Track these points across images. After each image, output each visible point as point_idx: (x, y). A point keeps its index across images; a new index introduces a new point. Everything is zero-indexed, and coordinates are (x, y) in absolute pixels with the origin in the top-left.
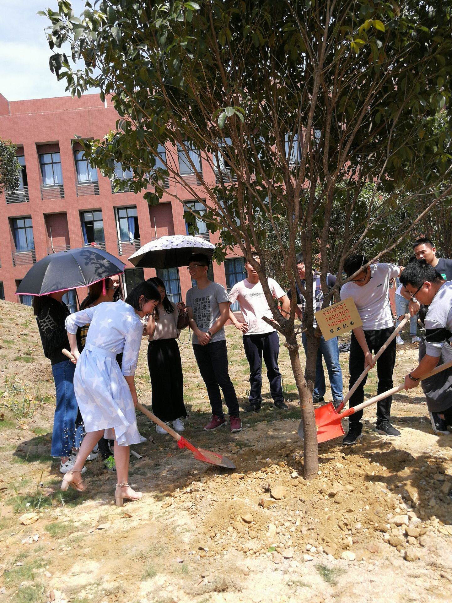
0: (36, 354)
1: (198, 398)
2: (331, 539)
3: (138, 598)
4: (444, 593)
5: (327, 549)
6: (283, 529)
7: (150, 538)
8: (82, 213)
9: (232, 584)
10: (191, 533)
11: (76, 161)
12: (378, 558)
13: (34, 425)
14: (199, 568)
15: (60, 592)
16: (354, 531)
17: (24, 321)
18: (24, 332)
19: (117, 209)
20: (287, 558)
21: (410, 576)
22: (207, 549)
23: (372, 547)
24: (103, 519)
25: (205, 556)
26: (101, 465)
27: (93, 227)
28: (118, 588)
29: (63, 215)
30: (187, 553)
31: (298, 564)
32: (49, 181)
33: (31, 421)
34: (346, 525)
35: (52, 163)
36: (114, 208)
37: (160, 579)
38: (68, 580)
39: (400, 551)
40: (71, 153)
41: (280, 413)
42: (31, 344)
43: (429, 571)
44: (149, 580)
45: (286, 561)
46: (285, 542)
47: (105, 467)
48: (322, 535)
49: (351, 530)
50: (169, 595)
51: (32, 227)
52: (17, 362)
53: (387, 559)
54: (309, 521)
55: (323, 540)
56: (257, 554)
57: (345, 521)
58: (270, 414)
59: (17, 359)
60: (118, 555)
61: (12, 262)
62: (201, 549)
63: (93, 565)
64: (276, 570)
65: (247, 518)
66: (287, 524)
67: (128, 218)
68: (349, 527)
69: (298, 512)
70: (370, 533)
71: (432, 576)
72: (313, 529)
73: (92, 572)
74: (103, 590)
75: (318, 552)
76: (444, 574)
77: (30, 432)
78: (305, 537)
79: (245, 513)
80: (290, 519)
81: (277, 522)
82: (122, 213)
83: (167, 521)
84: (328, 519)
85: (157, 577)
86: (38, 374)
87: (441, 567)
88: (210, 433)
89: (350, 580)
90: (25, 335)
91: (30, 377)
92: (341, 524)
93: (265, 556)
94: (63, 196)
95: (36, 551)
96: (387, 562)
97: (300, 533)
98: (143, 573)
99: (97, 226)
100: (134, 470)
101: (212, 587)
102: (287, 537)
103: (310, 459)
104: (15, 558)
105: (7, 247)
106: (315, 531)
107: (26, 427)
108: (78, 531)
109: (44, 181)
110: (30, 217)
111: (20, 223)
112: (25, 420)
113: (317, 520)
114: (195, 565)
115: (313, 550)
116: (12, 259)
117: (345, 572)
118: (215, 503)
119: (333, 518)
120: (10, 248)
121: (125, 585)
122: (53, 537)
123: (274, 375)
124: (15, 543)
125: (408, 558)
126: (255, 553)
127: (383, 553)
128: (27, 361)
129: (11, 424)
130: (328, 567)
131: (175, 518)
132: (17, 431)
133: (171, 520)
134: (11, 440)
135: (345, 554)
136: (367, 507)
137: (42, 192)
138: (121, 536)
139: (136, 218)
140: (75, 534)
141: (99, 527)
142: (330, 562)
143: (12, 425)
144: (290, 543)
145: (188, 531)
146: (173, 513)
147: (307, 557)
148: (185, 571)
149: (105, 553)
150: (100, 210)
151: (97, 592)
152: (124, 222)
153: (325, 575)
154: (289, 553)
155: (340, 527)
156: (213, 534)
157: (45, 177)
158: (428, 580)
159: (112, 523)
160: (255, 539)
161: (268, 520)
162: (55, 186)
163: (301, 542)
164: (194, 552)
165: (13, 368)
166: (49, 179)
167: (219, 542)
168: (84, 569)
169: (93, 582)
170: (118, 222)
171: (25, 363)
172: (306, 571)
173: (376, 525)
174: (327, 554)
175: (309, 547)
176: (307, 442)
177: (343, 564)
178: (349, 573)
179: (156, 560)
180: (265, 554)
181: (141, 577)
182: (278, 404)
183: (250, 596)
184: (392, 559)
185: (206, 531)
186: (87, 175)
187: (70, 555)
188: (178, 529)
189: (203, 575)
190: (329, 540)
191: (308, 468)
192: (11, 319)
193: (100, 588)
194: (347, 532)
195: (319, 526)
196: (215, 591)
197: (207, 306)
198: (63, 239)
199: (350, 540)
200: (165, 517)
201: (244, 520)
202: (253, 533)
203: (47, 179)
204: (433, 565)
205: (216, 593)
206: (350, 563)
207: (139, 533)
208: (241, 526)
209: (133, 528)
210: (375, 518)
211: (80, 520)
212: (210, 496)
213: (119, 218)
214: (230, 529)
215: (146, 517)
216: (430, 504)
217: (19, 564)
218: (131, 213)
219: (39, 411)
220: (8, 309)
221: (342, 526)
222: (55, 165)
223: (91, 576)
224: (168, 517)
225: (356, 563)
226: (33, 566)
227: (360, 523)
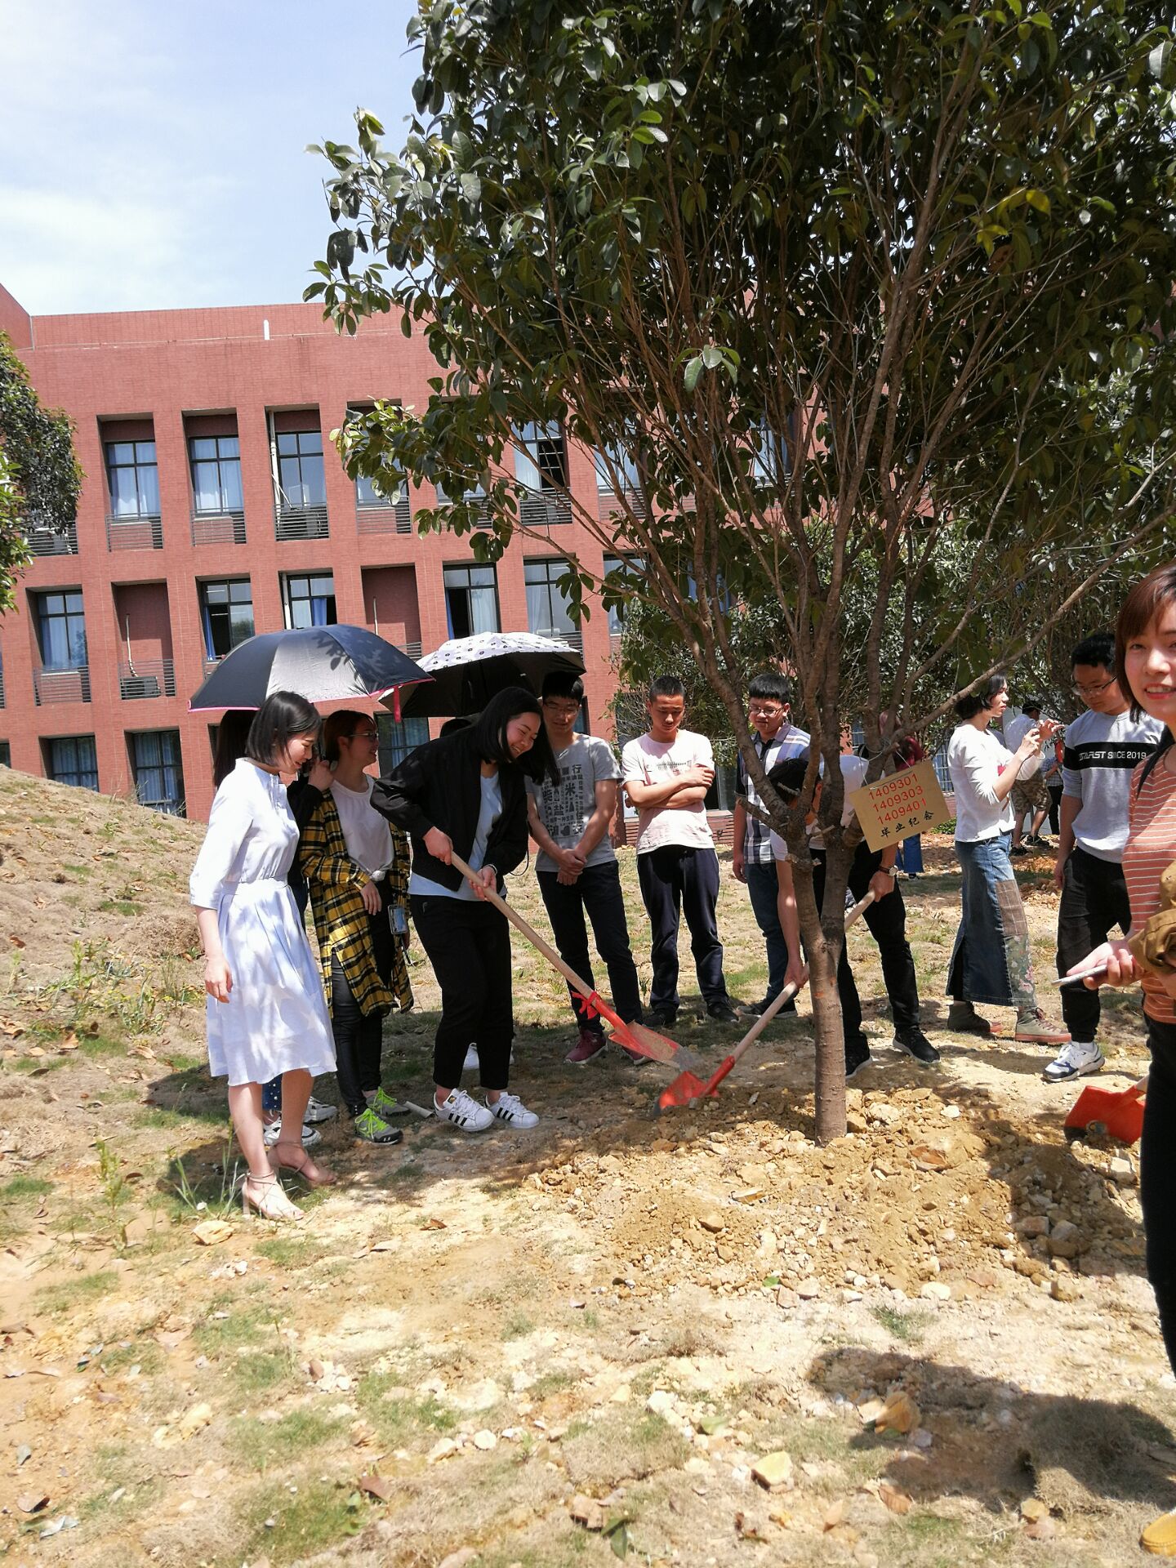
0: (142, 896)
1: (528, 1000)
2: (896, 1259)
3: (505, 1371)
4: (1144, 1355)
5: (889, 1279)
6: (793, 1242)
7: (499, 1265)
8: (202, 585)
9: (704, 1342)
10: (586, 1255)
11: (193, 462)
12: (995, 1297)
13: (167, 1049)
14: (621, 1318)
15: (330, 1364)
16: (940, 1244)
17: (102, 826)
18: (106, 849)
19: (287, 577)
20: (804, 1298)
21: (1069, 1327)
22: (631, 1281)
23: (981, 1276)
24: (382, 1232)
25: (629, 1295)
26: (346, 1127)
27: (227, 619)
28: (458, 1354)
29: (159, 588)
30: (588, 1292)
31: (833, 1308)
32: (127, 507)
33: (159, 1040)
34: (923, 1233)
35: (135, 465)
36: (281, 574)
37: (546, 1337)
38: (339, 1341)
39: (1039, 1284)
40: (183, 442)
41: (724, 1030)
42: (126, 876)
43: (1107, 1318)
44: (520, 1339)
45: (804, 1303)
46: (797, 1268)
47: (358, 1134)
48: (875, 1253)
49: (933, 1243)
50: (573, 1364)
51: (82, 614)
52: (105, 914)
53: (1016, 1298)
54: (847, 1225)
55: (879, 1261)
56: (742, 1290)
57: (922, 1225)
58: (702, 1031)
59: (103, 907)
60: (435, 1298)
61: (32, 696)
62: (618, 1282)
63: (385, 1315)
64: (787, 1318)
65: (712, 1220)
66: (800, 1231)
67: (311, 598)
68: (930, 1238)
69: (818, 1209)
70: (974, 1250)
71: (1114, 1325)
72: (855, 1241)
73: (388, 1327)
74: (426, 1357)
75: (871, 1286)
76: (1137, 1322)
77: (159, 1065)
78: (839, 1256)
79: (706, 1213)
80: (805, 1220)
81: (777, 1228)
82: (299, 587)
83: (528, 1234)
84: (886, 1222)
85: (536, 1334)
86: (159, 940)
87: (1130, 1311)
88: (575, 1070)
89: (945, 1333)
90: (111, 855)
91: (143, 946)
92: (913, 1231)
93: (759, 1294)
94: (158, 544)
95: (250, 1291)
96: (1016, 1303)
97: (829, 1249)
98: (501, 1327)
99: (237, 615)
100: (422, 1141)
101: (662, 1348)
102: (801, 1258)
103: (830, 1106)
104: (208, 1304)
105: (23, 659)
106: (861, 1244)
107: (149, 1053)
108: (333, 1254)
109: (114, 505)
110: (78, 591)
111: (54, 604)
112: (142, 1038)
113: (862, 1223)
114: (611, 1314)
115: (860, 1281)
116: (32, 688)
117: (934, 1320)
118: (633, 1195)
119: (896, 1220)
120: (29, 662)
121: (471, 1348)
122: (280, 1265)
123: (706, 947)
124: (197, 1277)
125: (1061, 1295)
126: (736, 1289)
127: (1006, 1287)
128: (127, 913)
129: (114, 1046)
130: (898, 1312)
131: (546, 1227)
132: (133, 1061)
133: (535, 1232)
134: (121, 1081)
135: (927, 1288)
136: (965, 1199)
137: (109, 532)
138: (433, 1262)
139: (331, 601)
140: (328, 1260)
141: (377, 1247)
142: (901, 1302)
143: (118, 1048)
144: (810, 1268)
145: (580, 1252)
146: (538, 1219)
147: (849, 1294)
148: (591, 1322)
149: (406, 1294)
150: (245, 579)
151: (413, 1361)
152: (303, 609)
153: (893, 1327)
154: (811, 1287)
155: (910, 1237)
156: (637, 1256)
157: (117, 496)
158: (1108, 1333)
159: (404, 1240)
160: (732, 1263)
161: (758, 1225)
162: (139, 519)
163: (833, 1266)
164: (604, 1289)
165: (96, 927)
166: (127, 501)
167: (654, 1269)
168: (371, 1321)
169: (399, 1343)
170: (287, 608)
171: (121, 917)
172: (853, 1318)
173: (986, 1233)
174: (890, 1288)
175: (850, 1275)
176: (825, 1071)
177: (927, 1306)
178: (943, 1322)
179: (524, 1304)
180: (758, 1289)
181: (499, 1335)
182: (717, 1010)
183: (748, 1363)
184: (1026, 1297)
185: (620, 1251)
186: (217, 494)
187: (329, 1299)
188: (556, 1248)
189: (635, 1328)
190: (891, 1262)
191: (824, 1125)
192: (73, 820)
193: (419, 1353)
194: (926, 1248)
195: (868, 1234)
196: (670, 1354)
197: (577, 786)
198: (155, 644)
199: (934, 1262)
200: (521, 1227)
201: (704, 1225)
202: (727, 1251)
203: (121, 501)
204: (1113, 1307)
205: (673, 1358)
206: (941, 1304)
207: (471, 1255)
208: (699, 1237)
209: (452, 1248)
210: (982, 1221)
211: (328, 1235)
212: (618, 1182)
213: (291, 599)
214: (677, 1243)
215: (478, 1227)
216: (1090, 1196)
217: (219, 1314)
218: (320, 587)
219: (173, 1019)
220: (60, 797)
221: (916, 1235)
222: (141, 470)
223: (388, 1334)
224: (529, 1226)
225: (955, 1304)
226: (252, 1318)
227: (952, 1230)
